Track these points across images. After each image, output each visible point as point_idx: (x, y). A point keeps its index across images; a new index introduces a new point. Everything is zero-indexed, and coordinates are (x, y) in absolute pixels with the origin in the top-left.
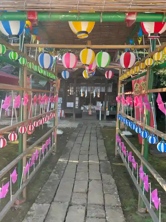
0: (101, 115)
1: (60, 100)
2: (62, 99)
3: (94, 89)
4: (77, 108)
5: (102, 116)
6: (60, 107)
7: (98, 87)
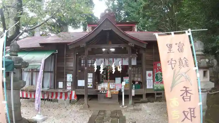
0: (125, 95)
1: (69, 77)
2: (72, 77)
3: (113, 62)
4: (92, 87)
5: (127, 97)
6: (70, 87)
7: (118, 59)
